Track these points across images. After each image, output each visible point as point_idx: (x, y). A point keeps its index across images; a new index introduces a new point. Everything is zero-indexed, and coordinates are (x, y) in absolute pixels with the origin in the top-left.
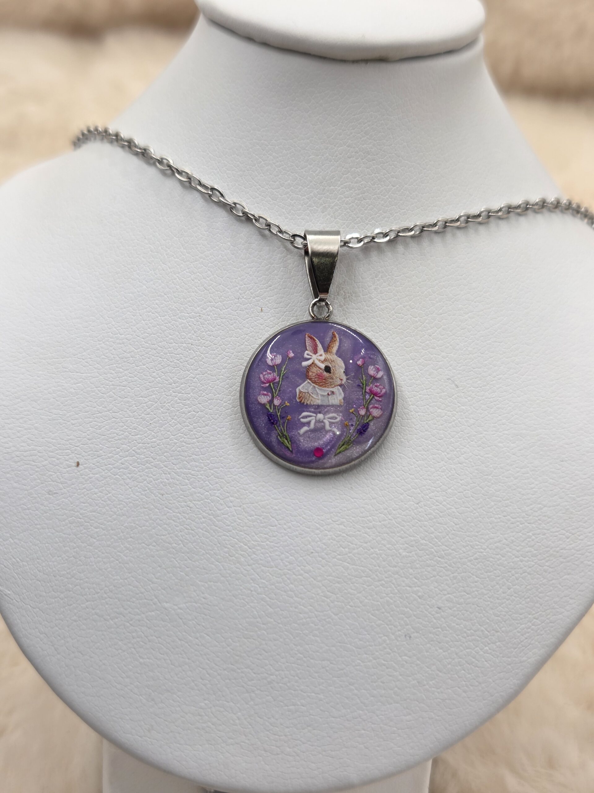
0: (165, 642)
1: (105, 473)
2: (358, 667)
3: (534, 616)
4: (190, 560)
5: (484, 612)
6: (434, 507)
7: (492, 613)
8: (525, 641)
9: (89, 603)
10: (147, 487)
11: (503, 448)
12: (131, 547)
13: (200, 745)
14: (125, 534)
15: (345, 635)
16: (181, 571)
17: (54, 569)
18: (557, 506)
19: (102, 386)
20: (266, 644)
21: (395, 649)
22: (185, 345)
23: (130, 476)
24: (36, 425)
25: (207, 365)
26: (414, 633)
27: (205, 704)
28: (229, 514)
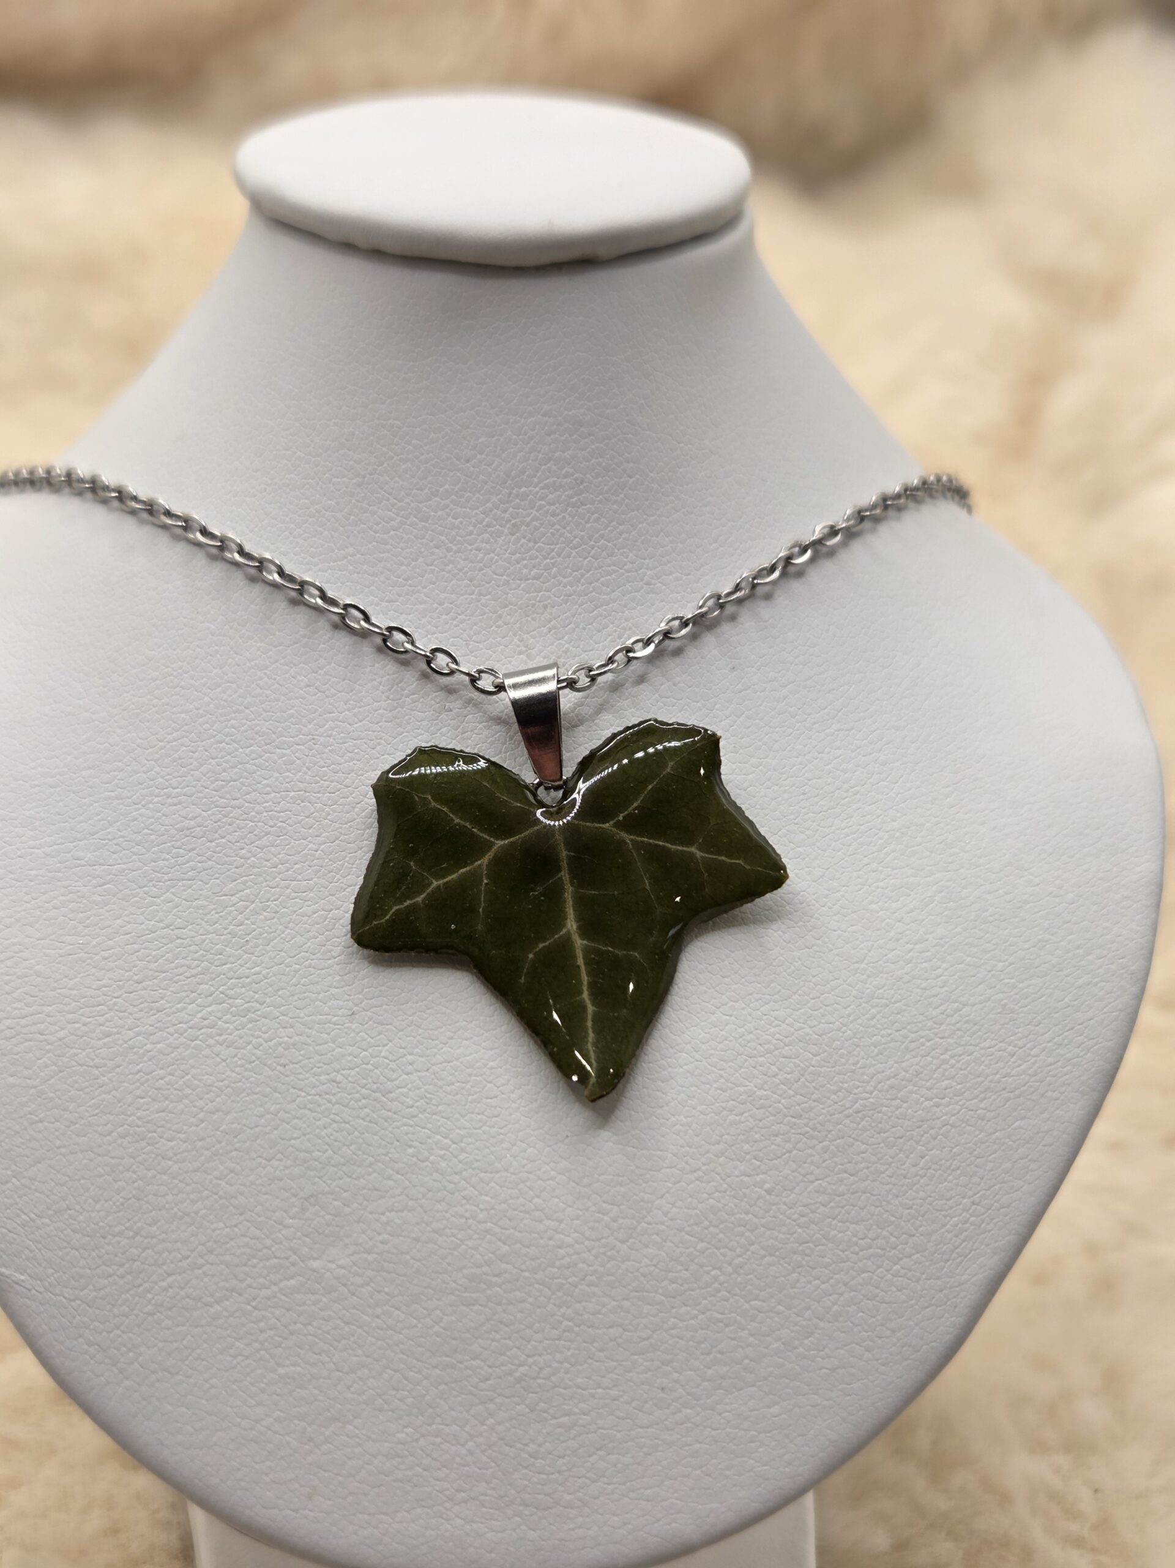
0: (320, 1332)
1: (175, 1039)
2: (673, 1331)
3: (972, 1199)
4: (349, 1177)
5: (884, 1203)
6: (772, 1030)
7: (897, 1203)
8: (963, 1245)
9: (173, 1277)
10: (254, 1054)
11: (878, 912)
12: (238, 1167)
13: (406, 1511)
14: (223, 1144)
15: (645, 1277)
16: (335, 1200)
17: (101, 1224)
18: (986, 1002)
19: (151, 884)
20: (505, 1311)
21: (736, 1289)
22: (293, 793)
23: (220, 1039)
24: (37, 967)
25: (337, 825)
26: (765, 1256)
27: (407, 1434)
28: (409, 1086)
